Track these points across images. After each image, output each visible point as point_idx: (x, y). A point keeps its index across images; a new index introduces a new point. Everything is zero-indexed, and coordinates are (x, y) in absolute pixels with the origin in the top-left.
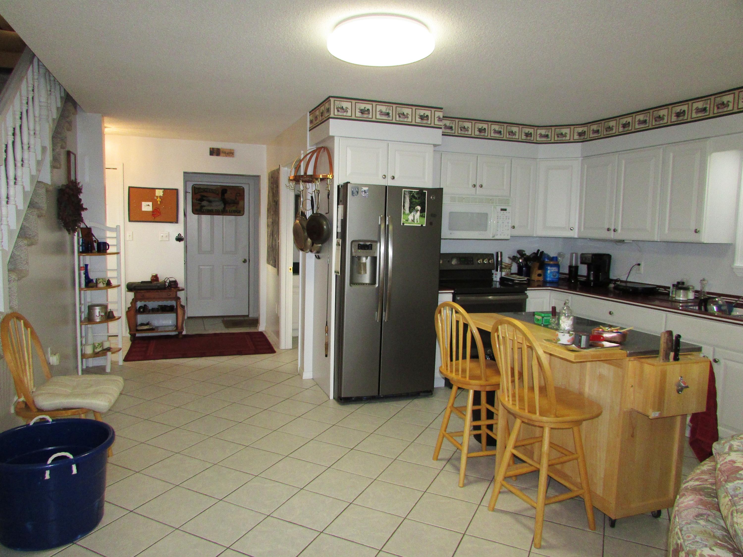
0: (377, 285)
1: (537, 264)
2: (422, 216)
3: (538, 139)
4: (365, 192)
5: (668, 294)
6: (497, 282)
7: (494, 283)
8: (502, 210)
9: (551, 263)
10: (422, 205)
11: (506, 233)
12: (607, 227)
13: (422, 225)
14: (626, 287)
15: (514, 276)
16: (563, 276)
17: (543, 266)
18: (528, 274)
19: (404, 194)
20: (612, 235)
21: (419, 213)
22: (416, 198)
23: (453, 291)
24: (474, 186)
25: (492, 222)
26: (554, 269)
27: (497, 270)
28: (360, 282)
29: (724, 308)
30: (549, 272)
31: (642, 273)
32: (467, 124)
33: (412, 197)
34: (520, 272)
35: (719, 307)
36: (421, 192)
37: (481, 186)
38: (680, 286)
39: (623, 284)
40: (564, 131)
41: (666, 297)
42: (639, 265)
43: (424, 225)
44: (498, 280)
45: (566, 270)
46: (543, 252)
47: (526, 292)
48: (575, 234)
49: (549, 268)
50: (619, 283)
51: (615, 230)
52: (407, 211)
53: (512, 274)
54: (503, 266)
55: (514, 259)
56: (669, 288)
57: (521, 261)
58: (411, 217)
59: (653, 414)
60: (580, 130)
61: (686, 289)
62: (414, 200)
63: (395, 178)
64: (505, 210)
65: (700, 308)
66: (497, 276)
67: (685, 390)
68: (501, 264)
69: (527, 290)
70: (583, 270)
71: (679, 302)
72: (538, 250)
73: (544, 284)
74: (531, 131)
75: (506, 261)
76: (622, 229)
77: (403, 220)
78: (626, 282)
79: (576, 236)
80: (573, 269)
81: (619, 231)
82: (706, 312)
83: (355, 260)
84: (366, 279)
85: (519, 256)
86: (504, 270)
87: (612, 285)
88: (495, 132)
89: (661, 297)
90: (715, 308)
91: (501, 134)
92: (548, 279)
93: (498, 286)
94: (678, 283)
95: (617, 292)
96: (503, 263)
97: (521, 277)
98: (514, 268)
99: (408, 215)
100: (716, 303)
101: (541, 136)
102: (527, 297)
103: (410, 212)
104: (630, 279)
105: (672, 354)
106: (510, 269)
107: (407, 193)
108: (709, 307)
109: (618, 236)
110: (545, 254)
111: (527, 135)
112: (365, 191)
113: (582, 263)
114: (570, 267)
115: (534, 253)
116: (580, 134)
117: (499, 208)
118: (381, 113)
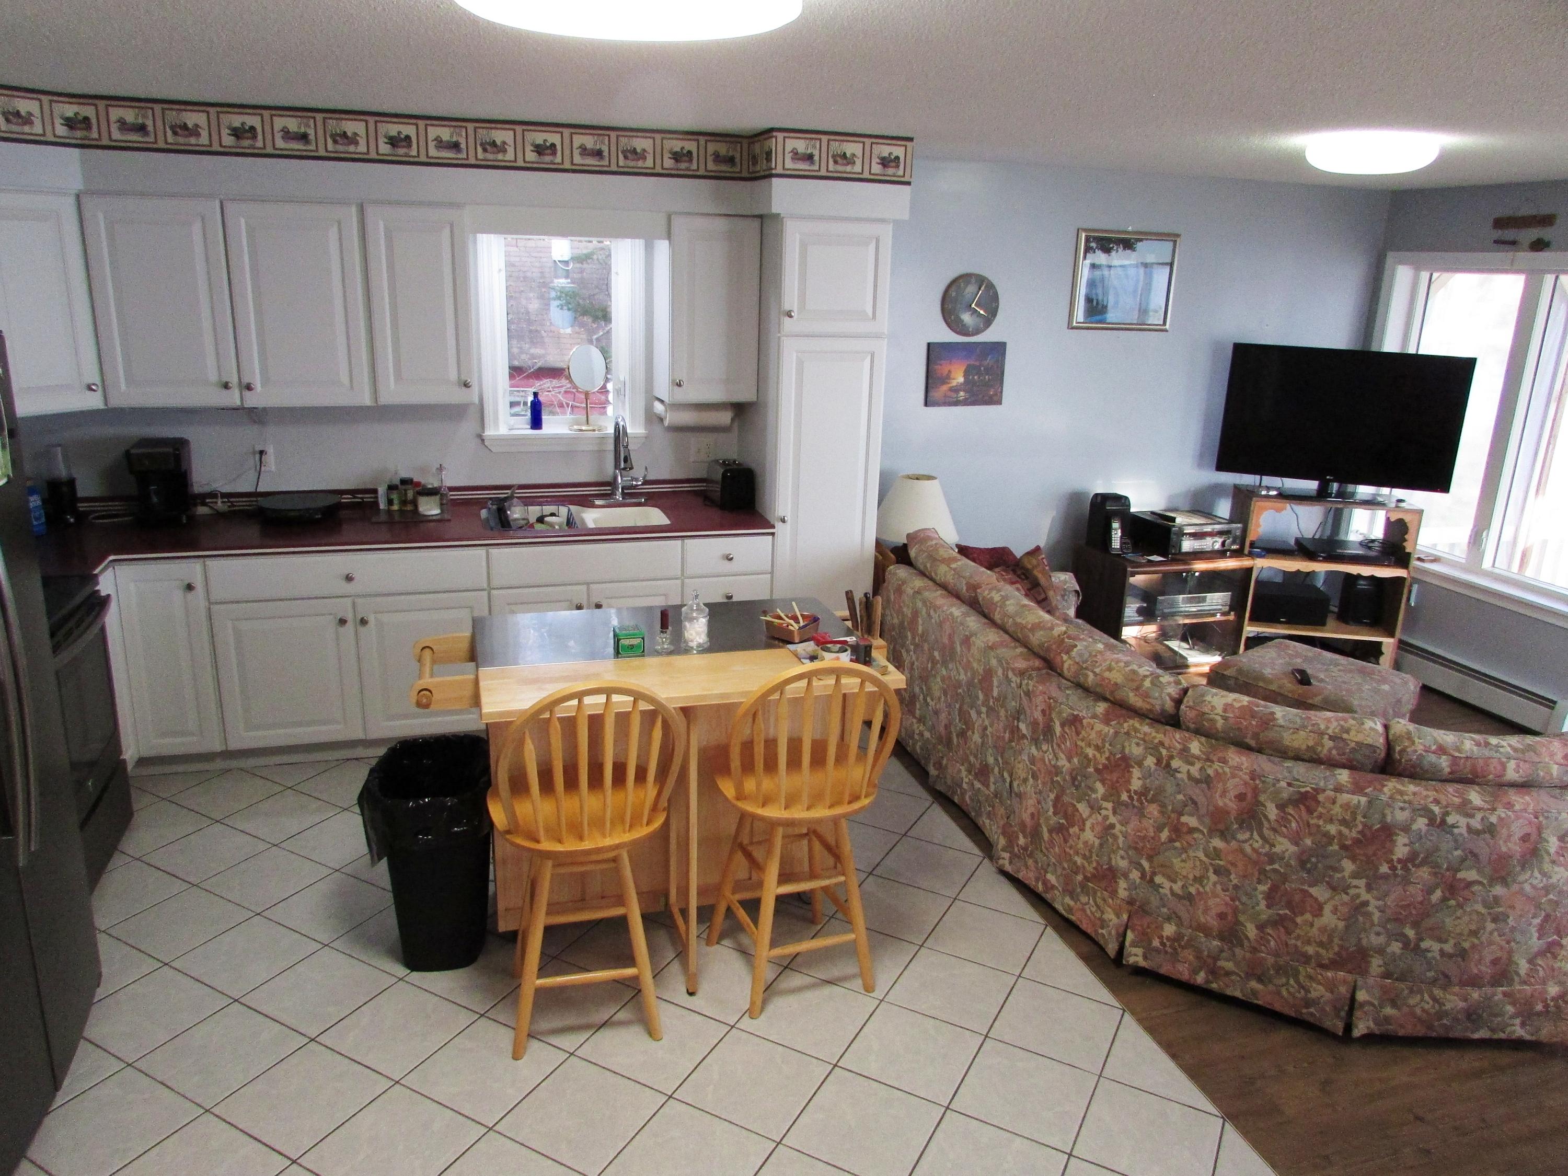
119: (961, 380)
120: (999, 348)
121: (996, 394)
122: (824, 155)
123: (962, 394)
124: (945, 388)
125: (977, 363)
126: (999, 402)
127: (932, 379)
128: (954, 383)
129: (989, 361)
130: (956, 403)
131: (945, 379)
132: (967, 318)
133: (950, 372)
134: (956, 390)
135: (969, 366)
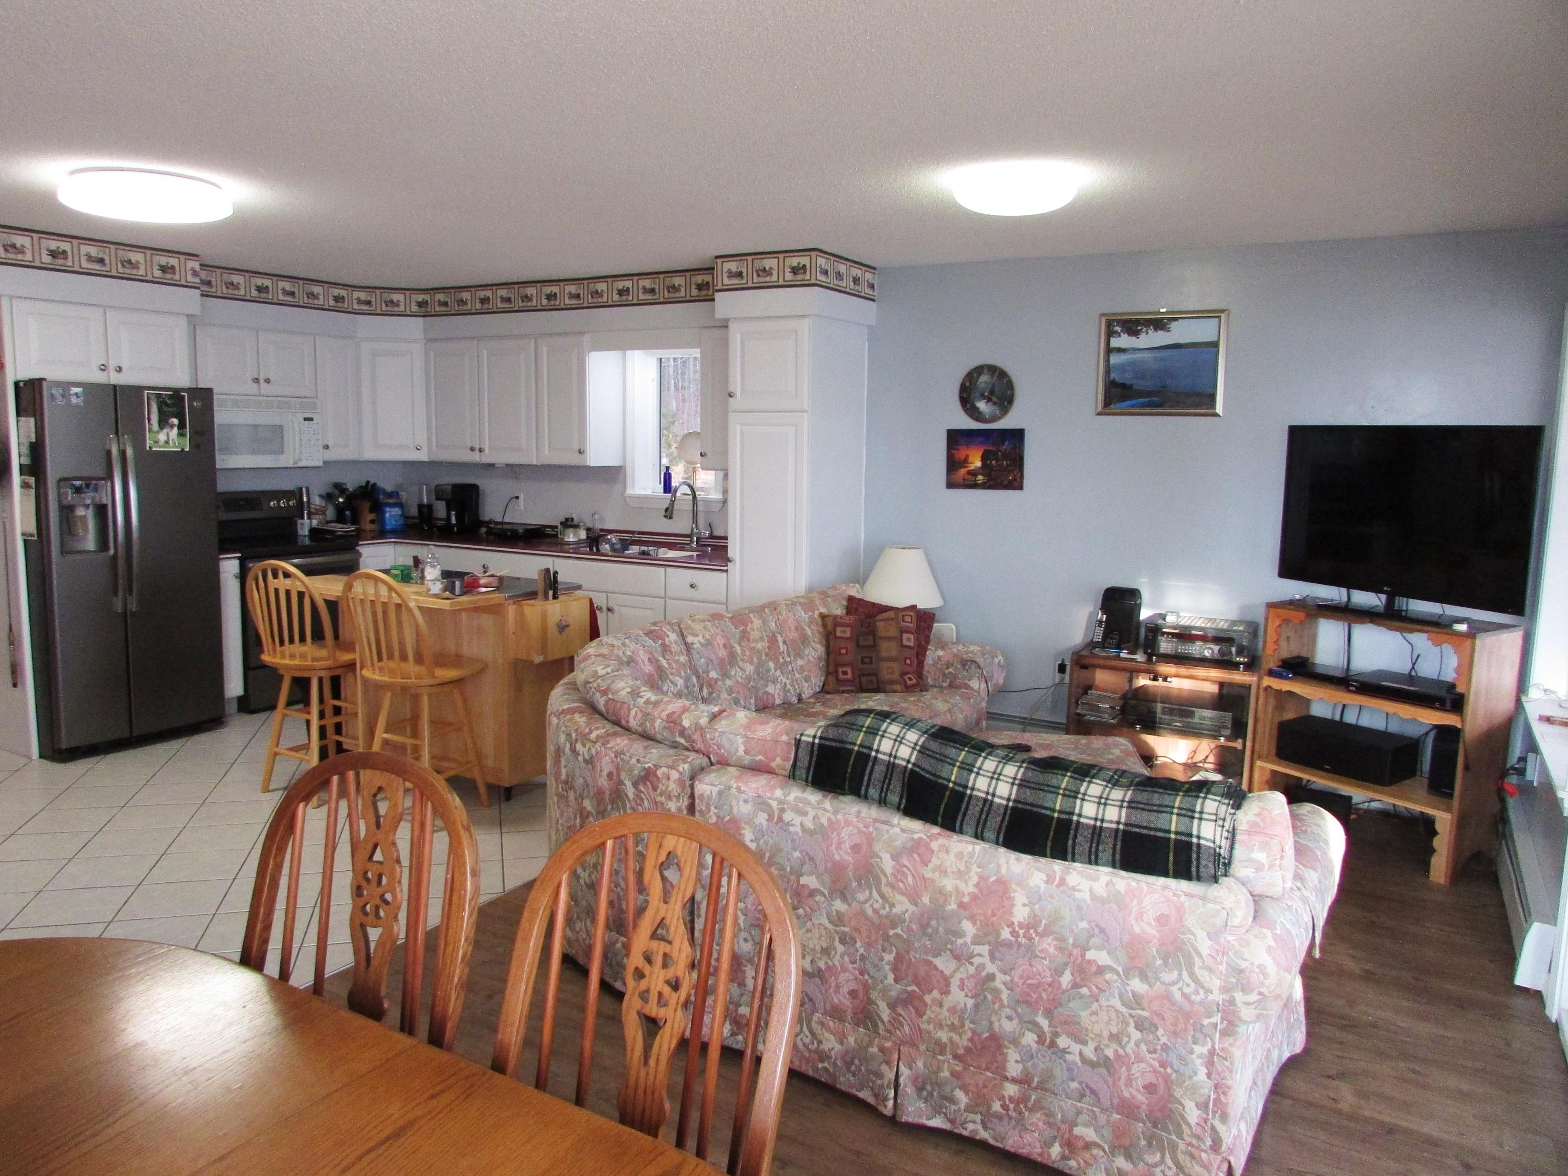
0: (112, 552)
1: (367, 505)
2: (181, 435)
3: (356, 306)
4: (78, 397)
5: (556, 536)
6: (305, 536)
7: (300, 539)
8: (306, 419)
9: (391, 501)
10: (181, 417)
11: (313, 458)
12: (469, 445)
13: (183, 450)
14: (503, 529)
15: (333, 524)
16: (410, 521)
17: (378, 508)
18: (355, 520)
19: (148, 398)
20: (476, 457)
21: (175, 430)
22: (168, 405)
23: (239, 555)
24: (256, 380)
25: (291, 439)
26: (396, 511)
27: (302, 518)
28: (79, 549)
29: (618, 546)
30: (387, 515)
31: (522, 508)
32: (237, 279)
33: (162, 404)
34: (340, 519)
35: (612, 545)
36: (176, 394)
37: (268, 381)
38: (569, 523)
39: (499, 527)
40: (396, 297)
41: (553, 540)
42: (517, 498)
43: (187, 449)
44: (307, 533)
45: (414, 511)
46: (375, 484)
47: (357, 548)
48: (423, 456)
49: (388, 509)
50: (492, 526)
51: (481, 450)
52: (155, 426)
53: (328, 522)
54: (313, 510)
55: (329, 497)
56: (557, 527)
57: (341, 500)
58: (162, 437)
59: (538, 659)
60: (420, 298)
61: (576, 526)
62: (165, 409)
63: (124, 370)
64: (311, 419)
65: (591, 549)
66: (305, 526)
67: (567, 629)
68: (309, 507)
69: (358, 545)
70: (440, 509)
71: (569, 544)
72: (368, 482)
73: (381, 534)
74: (343, 293)
75: (317, 501)
76: (491, 448)
77: (149, 443)
78: (502, 523)
79: (426, 459)
80: (426, 510)
81: (487, 451)
82: (598, 552)
83: (67, 511)
84: (90, 542)
85: (337, 492)
86: (314, 517)
87: (483, 530)
88: (286, 292)
89: (548, 540)
90: (607, 546)
91: (295, 297)
92: (388, 527)
93: (307, 542)
94: (567, 519)
95: (491, 538)
96: (312, 506)
97: (345, 526)
98: (331, 513)
99: (158, 432)
100: (608, 542)
101: (360, 302)
102: (360, 555)
103: (161, 427)
104: (507, 520)
105: (551, 593)
106: (324, 514)
107: (152, 397)
108: (600, 548)
109: (486, 458)
110: (379, 489)
111: (337, 299)
112: (76, 394)
113: (437, 499)
114: (421, 506)
115: (361, 487)
116: (420, 304)
117: (301, 417)
118: (90, 258)
119: (978, 464)
120: (1018, 435)
121: (1014, 480)
122: (750, 271)
123: (980, 477)
124: (963, 471)
125: (994, 449)
126: (1020, 487)
127: (953, 464)
128: (972, 467)
129: (1006, 446)
130: (974, 486)
131: (965, 462)
132: (982, 405)
133: (967, 456)
134: (973, 473)
135: (985, 450)
